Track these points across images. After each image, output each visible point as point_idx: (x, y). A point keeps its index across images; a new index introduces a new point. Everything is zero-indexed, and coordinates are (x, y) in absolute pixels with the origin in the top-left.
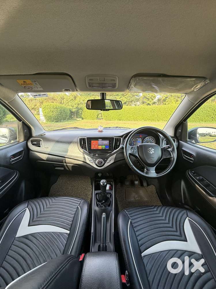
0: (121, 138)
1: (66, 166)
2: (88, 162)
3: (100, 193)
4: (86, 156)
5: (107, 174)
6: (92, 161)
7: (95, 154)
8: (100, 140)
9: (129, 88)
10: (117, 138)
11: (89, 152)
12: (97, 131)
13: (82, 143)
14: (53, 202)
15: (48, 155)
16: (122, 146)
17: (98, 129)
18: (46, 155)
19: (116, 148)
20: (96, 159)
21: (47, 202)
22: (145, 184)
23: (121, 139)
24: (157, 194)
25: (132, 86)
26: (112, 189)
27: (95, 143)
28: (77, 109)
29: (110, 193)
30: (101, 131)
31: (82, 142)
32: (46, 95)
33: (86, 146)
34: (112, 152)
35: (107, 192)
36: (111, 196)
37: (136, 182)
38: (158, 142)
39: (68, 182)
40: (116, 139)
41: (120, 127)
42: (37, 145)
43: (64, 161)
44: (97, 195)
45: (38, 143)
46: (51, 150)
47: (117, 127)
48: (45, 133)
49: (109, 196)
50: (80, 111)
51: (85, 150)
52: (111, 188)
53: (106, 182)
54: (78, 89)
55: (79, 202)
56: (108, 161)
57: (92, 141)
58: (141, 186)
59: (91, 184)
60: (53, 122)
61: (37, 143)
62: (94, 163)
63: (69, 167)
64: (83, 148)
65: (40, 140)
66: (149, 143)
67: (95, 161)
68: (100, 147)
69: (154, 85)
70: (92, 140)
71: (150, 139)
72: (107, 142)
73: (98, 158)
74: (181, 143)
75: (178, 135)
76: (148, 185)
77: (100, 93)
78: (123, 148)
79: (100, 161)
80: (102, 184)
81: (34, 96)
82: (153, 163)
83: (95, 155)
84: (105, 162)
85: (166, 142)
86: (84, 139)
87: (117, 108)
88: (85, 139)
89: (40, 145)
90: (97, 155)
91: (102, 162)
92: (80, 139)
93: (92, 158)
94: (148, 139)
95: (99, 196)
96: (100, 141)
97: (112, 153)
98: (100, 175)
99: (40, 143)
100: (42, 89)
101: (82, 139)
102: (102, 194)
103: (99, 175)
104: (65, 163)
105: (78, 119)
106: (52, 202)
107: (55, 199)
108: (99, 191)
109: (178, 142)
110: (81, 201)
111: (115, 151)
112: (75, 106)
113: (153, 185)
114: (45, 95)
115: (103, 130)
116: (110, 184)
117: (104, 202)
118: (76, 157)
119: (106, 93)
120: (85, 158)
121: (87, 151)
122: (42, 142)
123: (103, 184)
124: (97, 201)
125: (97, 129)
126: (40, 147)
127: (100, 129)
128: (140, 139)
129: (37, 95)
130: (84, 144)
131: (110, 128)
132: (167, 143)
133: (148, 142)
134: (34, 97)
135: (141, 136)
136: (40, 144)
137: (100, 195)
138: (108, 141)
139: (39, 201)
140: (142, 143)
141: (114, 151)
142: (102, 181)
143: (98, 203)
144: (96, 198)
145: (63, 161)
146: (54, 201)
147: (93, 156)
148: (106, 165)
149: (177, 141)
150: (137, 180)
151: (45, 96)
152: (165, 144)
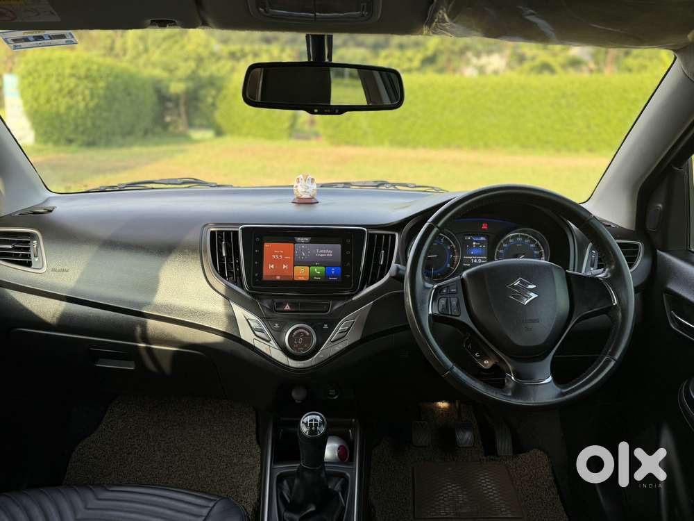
0: (397, 235)
1: (144, 353)
2: (246, 335)
3: (298, 474)
4: (240, 312)
5: (332, 392)
6: (266, 334)
7: (277, 300)
8: (302, 239)
9: (432, 21)
10: (380, 236)
11: (253, 295)
12: (292, 198)
13: (220, 253)
14: (89, 506)
15: (64, 304)
16: (398, 269)
17: (291, 192)
18: (58, 302)
19: (374, 275)
20: (284, 325)
21: (65, 506)
22: (504, 445)
23: (394, 237)
24: (555, 490)
25: (443, 14)
26: (351, 460)
27: (279, 254)
28: (191, 84)
29: (342, 476)
30: (309, 202)
31: (220, 247)
32: (69, 38)
33: (239, 264)
34: (353, 295)
35: (327, 470)
36: (345, 486)
37: (465, 437)
38: (559, 255)
39: (151, 432)
40: (371, 236)
41: (394, 185)
42: (17, 255)
43: (139, 329)
44: (285, 482)
45: (19, 249)
46: (78, 281)
47: (383, 183)
48: (50, 205)
49: (338, 488)
50: (209, 95)
51: (235, 283)
52: (345, 455)
53: (322, 423)
54: (209, 20)
55: (205, 511)
56: (334, 335)
57: (266, 245)
58: (486, 455)
59: (255, 442)
60: (73, 147)
61: (14, 249)
62: (272, 342)
63: (158, 357)
64: (225, 277)
65: (28, 234)
66: (522, 260)
67: (280, 331)
68: (302, 273)
69: (532, 14)
70: (265, 238)
71: (527, 241)
72: (330, 251)
73: (291, 319)
74: (664, 261)
75: (651, 225)
76: (518, 449)
77: (307, 37)
78: (399, 278)
79: (299, 334)
80: (305, 429)
81: (15, 40)
82: (539, 343)
83: (279, 305)
84: (323, 336)
85: (595, 256)
86: (230, 237)
87: (387, 102)
88: (236, 233)
89: (28, 256)
90: (287, 307)
91: (308, 339)
92: (213, 233)
93: (265, 319)
94: (519, 239)
95: (291, 487)
96: (304, 247)
97: (354, 298)
98: (297, 395)
99: (28, 249)
100: (56, 19)
101: (220, 232)
102: (306, 475)
103: (294, 394)
104: (145, 339)
105: (197, 134)
106: (87, 508)
107: (100, 497)
108: (293, 467)
109: (652, 253)
110: (211, 504)
111: (367, 290)
112: (185, 68)
113: (540, 449)
114: (63, 36)
115: (318, 198)
116: (343, 436)
117: (312, 508)
118: (194, 313)
119: (330, 38)
120: (232, 319)
121: (242, 287)
122: (38, 243)
123: (311, 432)
124: (283, 509)
125: (288, 190)
126: (29, 264)
127: (302, 190)
128: (482, 238)
129: (26, 40)
130: (229, 256)
131: (347, 185)
132: (600, 260)
133: (516, 256)
134: (13, 44)
135: (485, 226)
136: (32, 253)
137: (297, 482)
138: (339, 246)
139: (26, 501)
140: (490, 258)
141: (361, 289)
142: (307, 418)
143: (286, 515)
144: (281, 497)
145: (134, 330)
146: (93, 503)
147: (271, 310)
148: (329, 349)
149: (645, 253)
150: (466, 427)
151: (63, 41)
152: (592, 266)
